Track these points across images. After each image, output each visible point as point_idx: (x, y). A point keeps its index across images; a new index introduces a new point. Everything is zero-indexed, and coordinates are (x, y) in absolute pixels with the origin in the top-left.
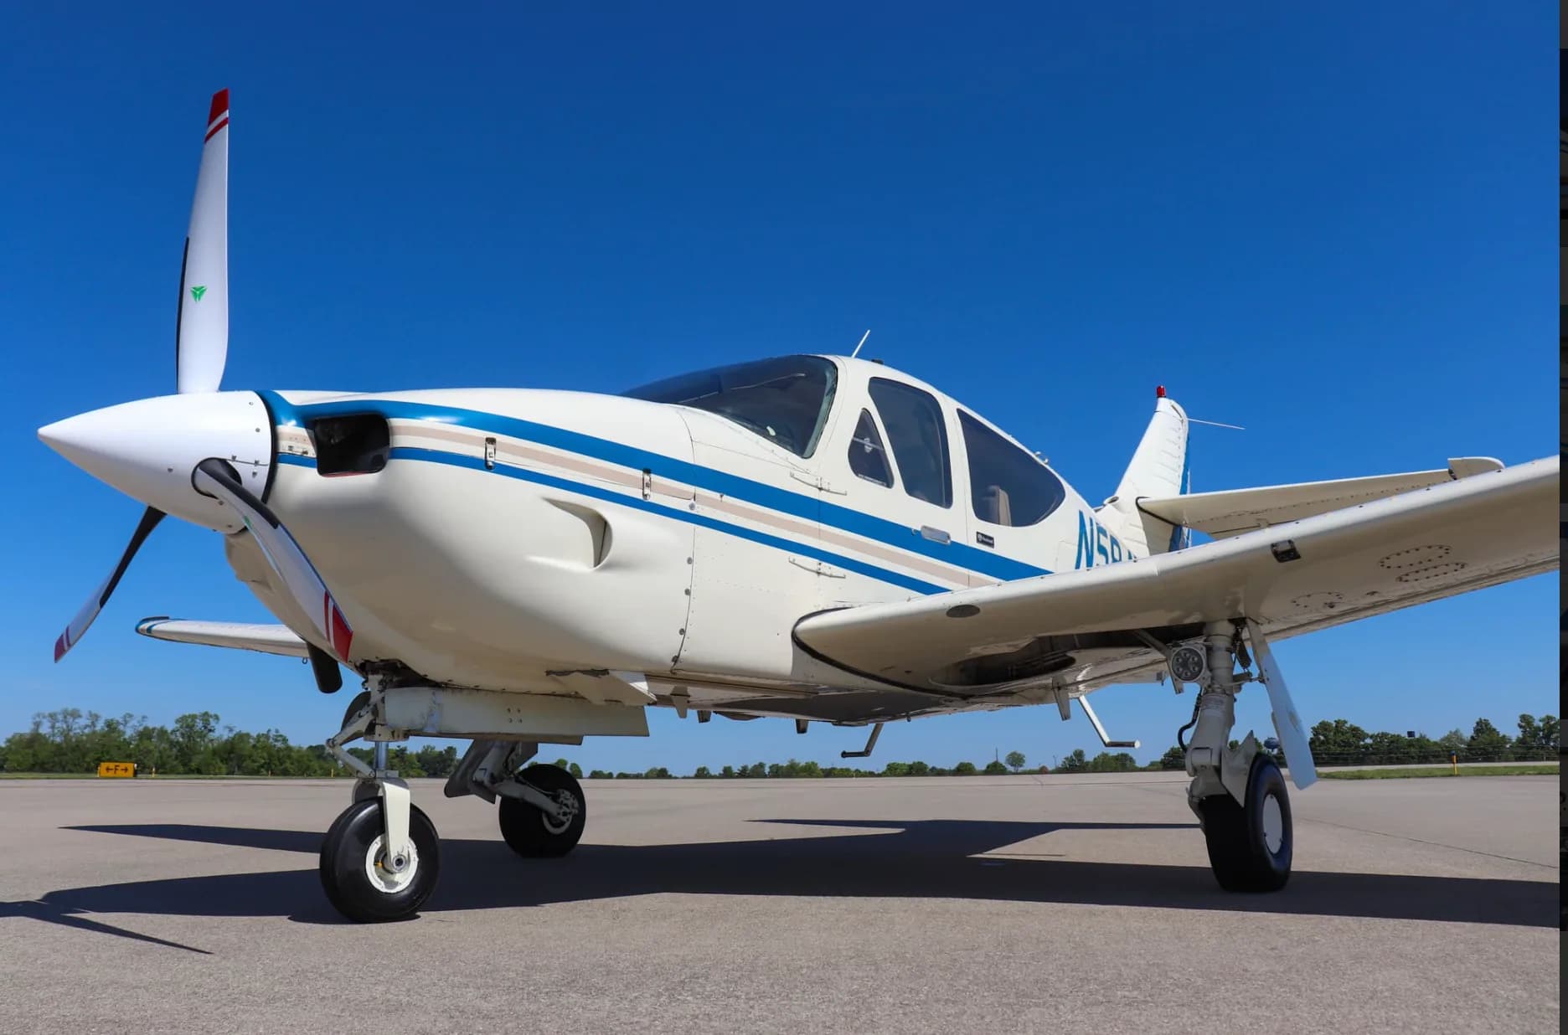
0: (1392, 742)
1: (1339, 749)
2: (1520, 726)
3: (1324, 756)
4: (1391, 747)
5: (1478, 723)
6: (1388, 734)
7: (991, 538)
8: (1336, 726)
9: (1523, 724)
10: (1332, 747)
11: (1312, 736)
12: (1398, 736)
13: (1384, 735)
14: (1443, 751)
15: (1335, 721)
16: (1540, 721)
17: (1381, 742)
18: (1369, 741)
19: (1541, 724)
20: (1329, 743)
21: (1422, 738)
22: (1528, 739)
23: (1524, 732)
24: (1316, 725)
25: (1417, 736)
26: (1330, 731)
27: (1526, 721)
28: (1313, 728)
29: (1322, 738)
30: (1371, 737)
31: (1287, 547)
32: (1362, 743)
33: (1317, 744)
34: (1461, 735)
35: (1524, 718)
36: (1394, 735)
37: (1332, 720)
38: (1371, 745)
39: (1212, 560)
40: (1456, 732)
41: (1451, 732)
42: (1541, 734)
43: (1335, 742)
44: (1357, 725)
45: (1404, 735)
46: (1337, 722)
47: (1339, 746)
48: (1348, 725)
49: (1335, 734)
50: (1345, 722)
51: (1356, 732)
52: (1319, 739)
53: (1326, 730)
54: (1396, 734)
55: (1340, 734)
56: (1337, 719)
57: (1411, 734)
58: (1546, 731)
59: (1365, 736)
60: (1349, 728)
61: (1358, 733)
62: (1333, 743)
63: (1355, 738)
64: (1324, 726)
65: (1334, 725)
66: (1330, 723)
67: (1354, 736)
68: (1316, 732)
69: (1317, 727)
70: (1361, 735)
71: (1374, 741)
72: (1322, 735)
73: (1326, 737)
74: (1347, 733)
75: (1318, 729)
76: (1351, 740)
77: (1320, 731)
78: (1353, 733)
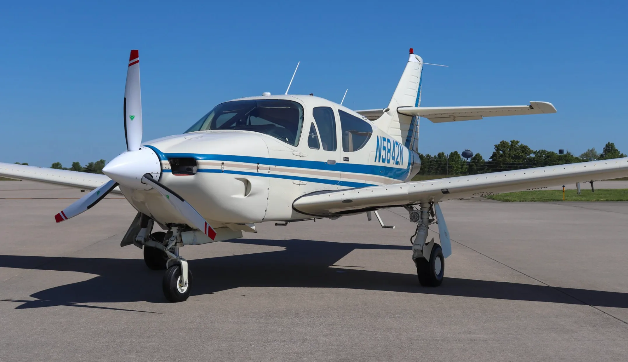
0: (548, 157)
1: (512, 160)
3: (501, 165)
4: (547, 160)
5: (606, 146)
6: (546, 151)
7: (348, 158)
8: (511, 145)
10: (507, 159)
11: (495, 151)
12: (553, 152)
13: (543, 152)
15: (511, 141)
17: (540, 156)
18: (532, 155)
20: (505, 156)
21: (568, 154)
24: (498, 143)
25: (565, 153)
26: (507, 148)
28: (496, 146)
29: (501, 152)
30: (534, 153)
31: (446, 190)
32: (528, 156)
33: (498, 156)
34: (596, 152)
37: (508, 140)
38: (534, 158)
39: (424, 192)
40: (592, 151)
41: (589, 150)
43: (510, 155)
44: (525, 144)
45: (557, 152)
46: (512, 142)
47: (513, 158)
48: (519, 144)
49: (510, 150)
50: (518, 142)
51: (525, 149)
52: (499, 153)
53: (504, 147)
54: (551, 151)
55: (513, 150)
56: (512, 140)
57: (561, 151)
59: (531, 152)
60: (520, 146)
61: (526, 150)
62: (508, 156)
63: (523, 154)
64: (503, 144)
65: (510, 144)
66: (507, 142)
67: (523, 152)
68: (497, 148)
69: (498, 145)
70: (527, 151)
71: (536, 156)
72: (501, 151)
73: (504, 152)
74: (518, 150)
75: (499, 146)
76: (521, 155)
77: (500, 148)
78: (522, 150)
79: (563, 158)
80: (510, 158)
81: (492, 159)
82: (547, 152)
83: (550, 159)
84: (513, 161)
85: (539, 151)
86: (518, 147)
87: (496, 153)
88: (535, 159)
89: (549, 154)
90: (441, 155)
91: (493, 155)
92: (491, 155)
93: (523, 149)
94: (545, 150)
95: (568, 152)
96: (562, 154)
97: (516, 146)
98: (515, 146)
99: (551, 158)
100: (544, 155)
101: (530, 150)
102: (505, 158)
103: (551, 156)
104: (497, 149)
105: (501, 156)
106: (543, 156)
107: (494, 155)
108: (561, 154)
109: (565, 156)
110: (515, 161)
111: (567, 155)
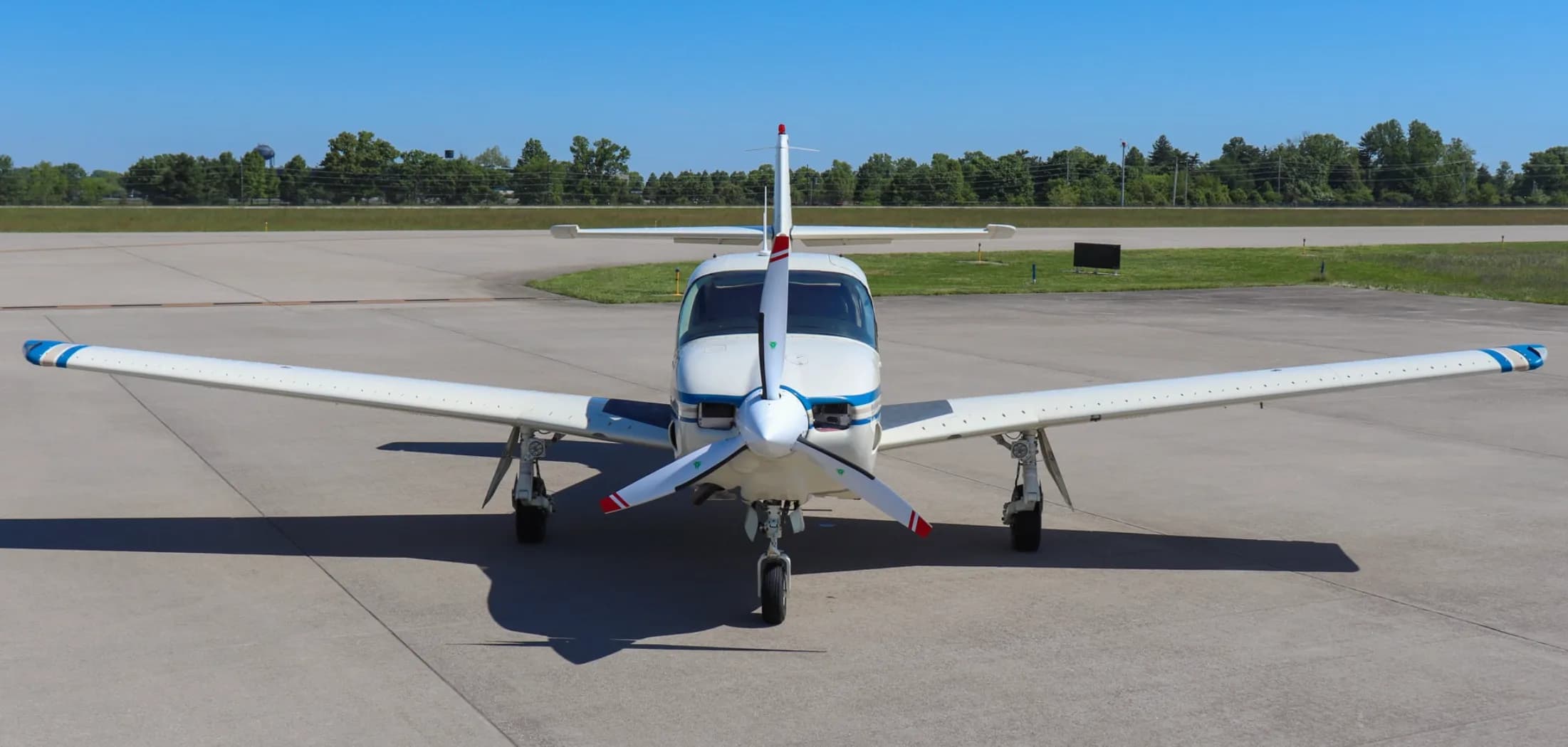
0: (427, 163)
1: (362, 169)
2: (572, 150)
3: (342, 177)
4: (426, 170)
5: (527, 145)
6: (423, 153)
8: (360, 140)
9: (576, 148)
10: (353, 166)
11: (329, 151)
12: (434, 156)
13: (417, 154)
14: (486, 176)
15: (359, 133)
16: (595, 144)
17: (413, 163)
18: (399, 161)
19: (595, 149)
20: (350, 162)
22: (580, 166)
23: (576, 158)
24: (335, 137)
25: (456, 157)
26: (352, 145)
27: (580, 142)
28: (332, 142)
29: (341, 154)
30: (402, 156)
32: (389, 163)
33: (335, 161)
34: (500, 154)
35: (577, 140)
36: (430, 155)
37: (354, 131)
38: (402, 166)
40: (494, 151)
42: (594, 159)
43: (357, 159)
44: (385, 140)
45: (442, 155)
46: (361, 135)
47: (363, 165)
48: (374, 139)
49: (358, 149)
50: (371, 135)
51: (384, 149)
52: (337, 156)
53: (347, 144)
54: (433, 153)
55: (364, 150)
56: (361, 131)
57: (449, 154)
58: (600, 157)
59: (395, 154)
60: (375, 144)
61: (387, 150)
62: (354, 161)
63: (382, 157)
64: (345, 138)
65: (357, 139)
66: (352, 135)
67: (381, 154)
68: (335, 146)
69: (335, 140)
70: (390, 153)
71: (405, 161)
72: (342, 151)
73: (346, 153)
74: (373, 149)
75: (337, 142)
76: (378, 159)
77: (339, 145)
78: (380, 150)
79: (453, 166)
80: (359, 165)
81: (323, 167)
82: (425, 155)
83: (431, 167)
84: (363, 171)
85: (411, 153)
86: (372, 144)
87: (332, 156)
88: (404, 168)
89: (428, 159)
90: (225, 158)
91: (326, 159)
92: (323, 158)
93: (382, 148)
94: (422, 151)
95: (461, 155)
96: (452, 159)
97: (369, 142)
98: (366, 142)
99: (432, 165)
100: (419, 161)
101: (395, 151)
102: (349, 165)
103: (433, 162)
104: (333, 147)
105: (342, 160)
106: (417, 162)
107: (329, 159)
108: (449, 159)
109: (458, 162)
110: (368, 171)
111: (460, 161)
